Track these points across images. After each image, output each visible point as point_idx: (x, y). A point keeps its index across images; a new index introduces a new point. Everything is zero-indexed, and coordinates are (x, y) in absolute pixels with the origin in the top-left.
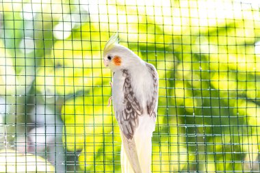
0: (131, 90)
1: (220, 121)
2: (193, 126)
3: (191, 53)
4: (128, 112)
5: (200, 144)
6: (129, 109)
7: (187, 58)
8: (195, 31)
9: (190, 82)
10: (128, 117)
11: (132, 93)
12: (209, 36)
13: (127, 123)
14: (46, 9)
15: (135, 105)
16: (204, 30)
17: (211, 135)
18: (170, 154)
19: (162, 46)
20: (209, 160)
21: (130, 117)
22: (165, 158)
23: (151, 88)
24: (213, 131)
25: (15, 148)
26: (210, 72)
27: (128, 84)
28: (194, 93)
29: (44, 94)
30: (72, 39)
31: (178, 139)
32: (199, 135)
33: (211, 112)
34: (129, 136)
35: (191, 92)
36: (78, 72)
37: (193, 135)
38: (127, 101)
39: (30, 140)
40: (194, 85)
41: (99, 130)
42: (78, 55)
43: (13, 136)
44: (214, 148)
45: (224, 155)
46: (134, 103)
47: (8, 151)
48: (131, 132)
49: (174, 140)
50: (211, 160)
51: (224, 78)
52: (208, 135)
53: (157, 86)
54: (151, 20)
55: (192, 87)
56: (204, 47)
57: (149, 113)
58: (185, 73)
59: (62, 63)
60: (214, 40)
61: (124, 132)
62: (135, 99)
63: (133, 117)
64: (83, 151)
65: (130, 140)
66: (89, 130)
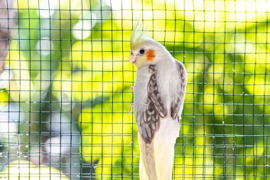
0: (156, 89)
1: (253, 131)
2: (222, 136)
3: (225, 54)
4: (150, 114)
5: (229, 156)
6: (151, 110)
7: (220, 59)
8: (231, 27)
9: (222, 86)
10: (149, 119)
11: (156, 92)
12: (246, 33)
13: (147, 126)
14: (65, 5)
15: (158, 106)
16: (241, 26)
17: (242, 146)
18: (194, 166)
19: (192, 45)
20: (238, 173)
21: (151, 119)
22: (189, 171)
23: (178, 88)
24: (244, 141)
25: (29, 159)
26: (245, 75)
27: (153, 82)
28: (225, 98)
29: (60, 100)
30: (91, 39)
31: (204, 151)
32: (228, 146)
33: (243, 120)
34: (148, 140)
35: (222, 98)
36: (98, 76)
37: (221, 146)
38: (150, 101)
39: (44, 150)
40: (225, 89)
41: (118, 140)
42: (97, 57)
43: (27, 146)
44: (244, 160)
45: (255, 169)
46: (158, 103)
47: (22, 162)
48: (150, 136)
49: (200, 151)
50: (239, 173)
51: (260, 81)
52: (238, 146)
53: (184, 86)
54: (180, 15)
55: (223, 92)
56: (239, 46)
57: (172, 116)
58: (217, 76)
59: (80, 67)
60: (251, 38)
61: (142, 136)
62: (159, 100)
63: (154, 119)
64: (100, 163)
65: (148, 145)
66: (107, 140)
